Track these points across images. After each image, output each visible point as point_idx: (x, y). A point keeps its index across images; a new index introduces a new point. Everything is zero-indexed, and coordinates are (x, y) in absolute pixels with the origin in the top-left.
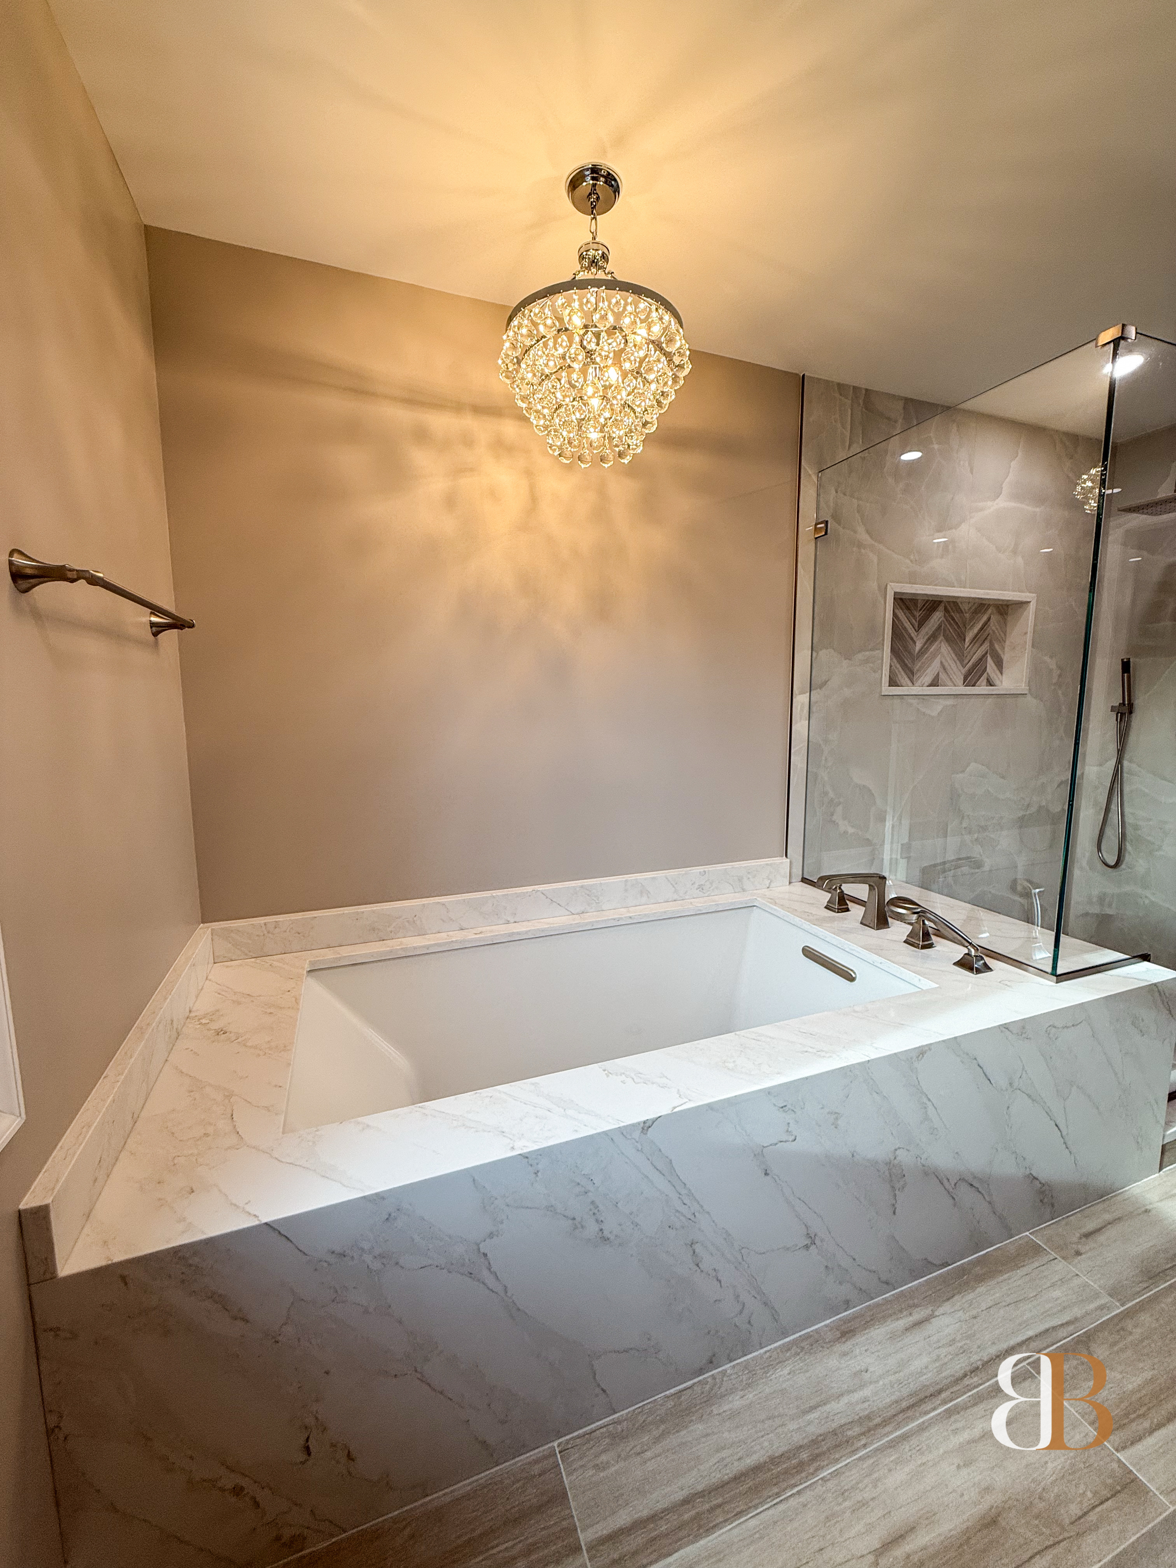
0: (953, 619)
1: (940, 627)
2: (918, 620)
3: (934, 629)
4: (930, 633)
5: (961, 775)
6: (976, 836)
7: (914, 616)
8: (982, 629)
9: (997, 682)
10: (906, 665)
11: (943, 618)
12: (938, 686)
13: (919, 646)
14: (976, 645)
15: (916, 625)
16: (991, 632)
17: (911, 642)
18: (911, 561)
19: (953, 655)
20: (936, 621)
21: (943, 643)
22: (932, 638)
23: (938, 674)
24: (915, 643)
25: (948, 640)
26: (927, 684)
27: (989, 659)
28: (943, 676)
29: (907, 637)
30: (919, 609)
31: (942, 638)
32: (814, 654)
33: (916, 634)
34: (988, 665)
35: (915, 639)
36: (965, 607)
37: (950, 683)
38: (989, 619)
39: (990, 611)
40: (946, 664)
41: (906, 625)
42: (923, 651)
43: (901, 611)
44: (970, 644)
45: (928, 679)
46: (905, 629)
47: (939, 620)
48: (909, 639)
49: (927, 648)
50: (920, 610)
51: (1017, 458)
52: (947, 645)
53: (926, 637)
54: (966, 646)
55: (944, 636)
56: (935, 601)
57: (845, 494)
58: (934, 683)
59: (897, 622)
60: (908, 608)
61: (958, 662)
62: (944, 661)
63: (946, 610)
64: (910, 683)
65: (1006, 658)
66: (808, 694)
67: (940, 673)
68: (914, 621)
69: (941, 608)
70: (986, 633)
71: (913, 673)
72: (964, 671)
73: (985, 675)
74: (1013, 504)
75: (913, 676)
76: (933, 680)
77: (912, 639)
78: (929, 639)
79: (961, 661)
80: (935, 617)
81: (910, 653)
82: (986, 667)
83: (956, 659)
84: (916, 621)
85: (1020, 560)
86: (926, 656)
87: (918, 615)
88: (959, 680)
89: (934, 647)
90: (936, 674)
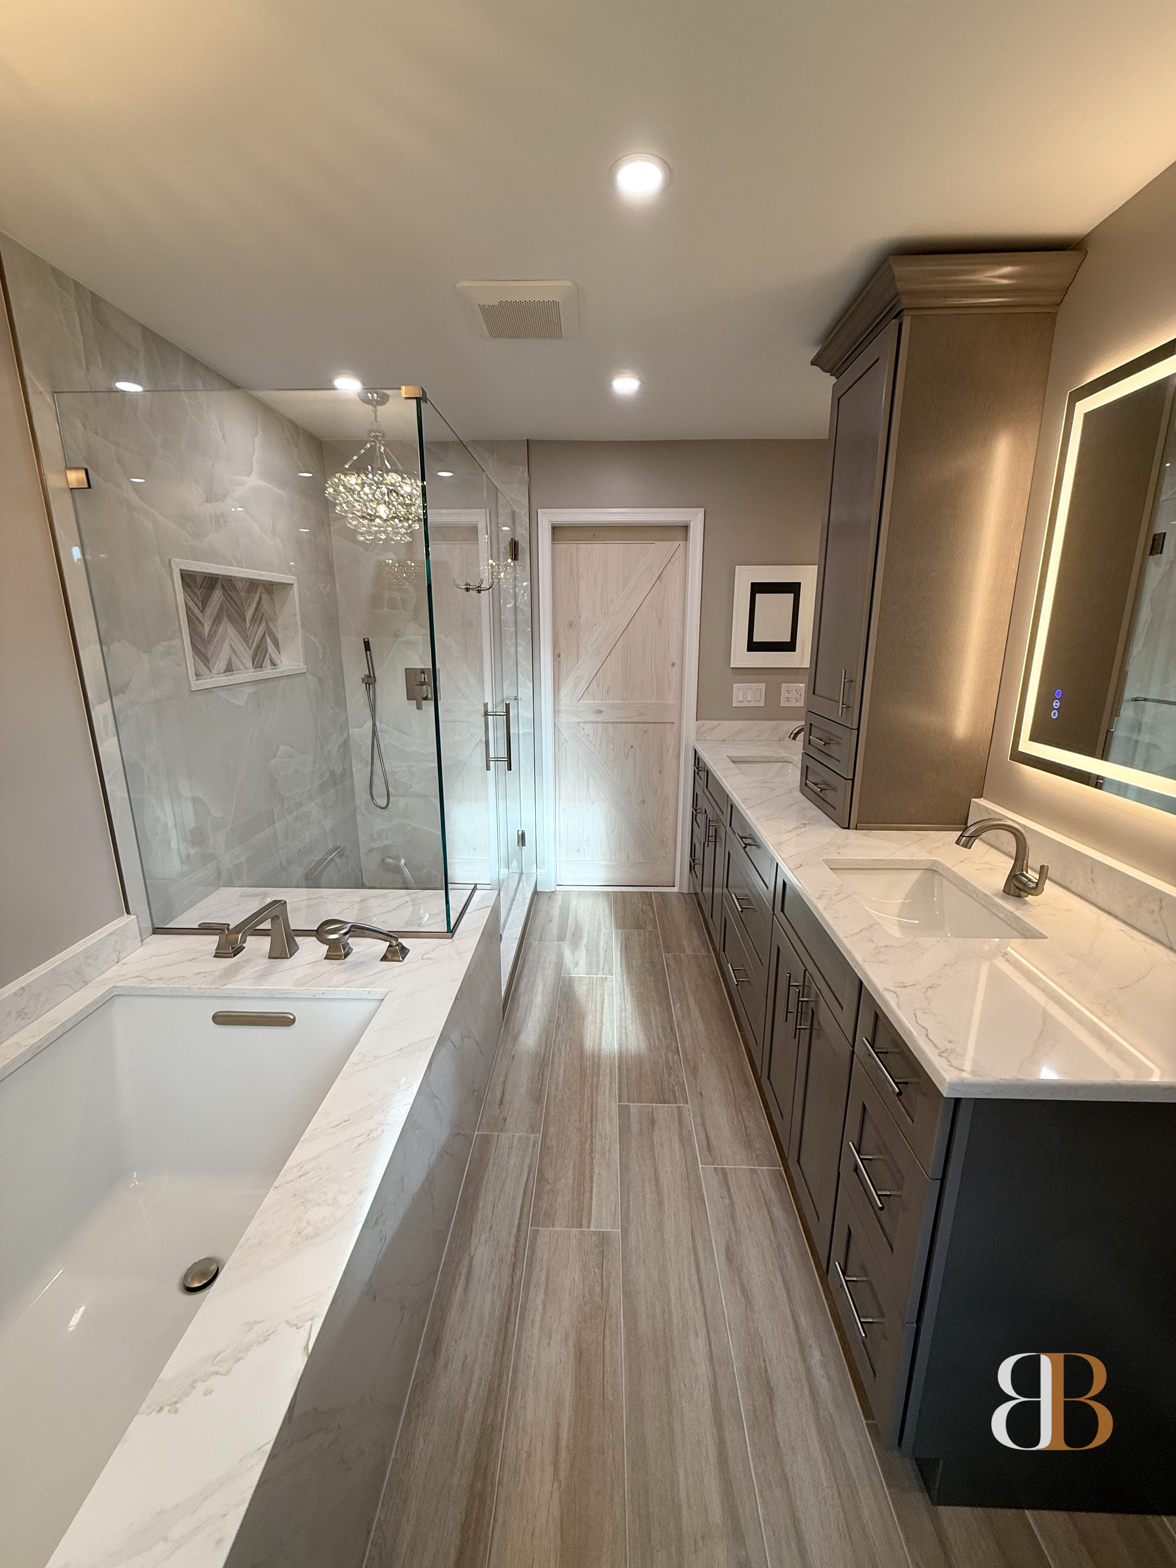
0: (232, 598)
1: (221, 608)
2: (200, 598)
3: (217, 609)
4: (215, 613)
5: (274, 760)
6: (295, 813)
7: (195, 594)
8: (256, 609)
9: (278, 662)
10: (200, 651)
11: (222, 597)
12: (233, 671)
13: (208, 630)
14: (256, 625)
15: (200, 604)
16: (264, 611)
17: (198, 624)
18: (189, 534)
19: (240, 638)
20: (217, 599)
21: (228, 624)
22: (217, 620)
23: (230, 659)
24: (203, 625)
25: (232, 620)
26: (222, 671)
27: (268, 638)
28: (235, 660)
29: (194, 618)
30: (198, 586)
31: (225, 619)
32: (105, 648)
33: (202, 615)
34: (269, 647)
36: (239, 585)
37: (241, 667)
38: (260, 598)
39: (259, 591)
40: (235, 647)
41: (190, 605)
42: (212, 636)
44: (251, 624)
45: (222, 665)
46: (191, 610)
47: (220, 599)
49: (215, 631)
50: (200, 588)
51: (259, 435)
52: (231, 625)
53: (212, 619)
54: (248, 627)
55: (227, 616)
56: (212, 578)
57: (97, 434)
58: (229, 669)
60: (188, 586)
61: (244, 644)
62: (232, 643)
63: (223, 587)
64: (209, 674)
65: (280, 637)
66: (109, 702)
67: (232, 657)
68: (197, 600)
69: (219, 585)
70: (261, 613)
71: (209, 662)
72: (251, 652)
73: (268, 654)
74: (262, 483)
75: (209, 665)
76: (227, 667)
77: (200, 622)
78: (215, 620)
79: (247, 642)
80: (216, 595)
81: (201, 637)
82: (267, 648)
83: (242, 640)
84: (199, 600)
85: (279, 542)
86: (215, 640)
87: (199, 593)
88: (249, 664)
89: (221, 629)
90: (228, 658)
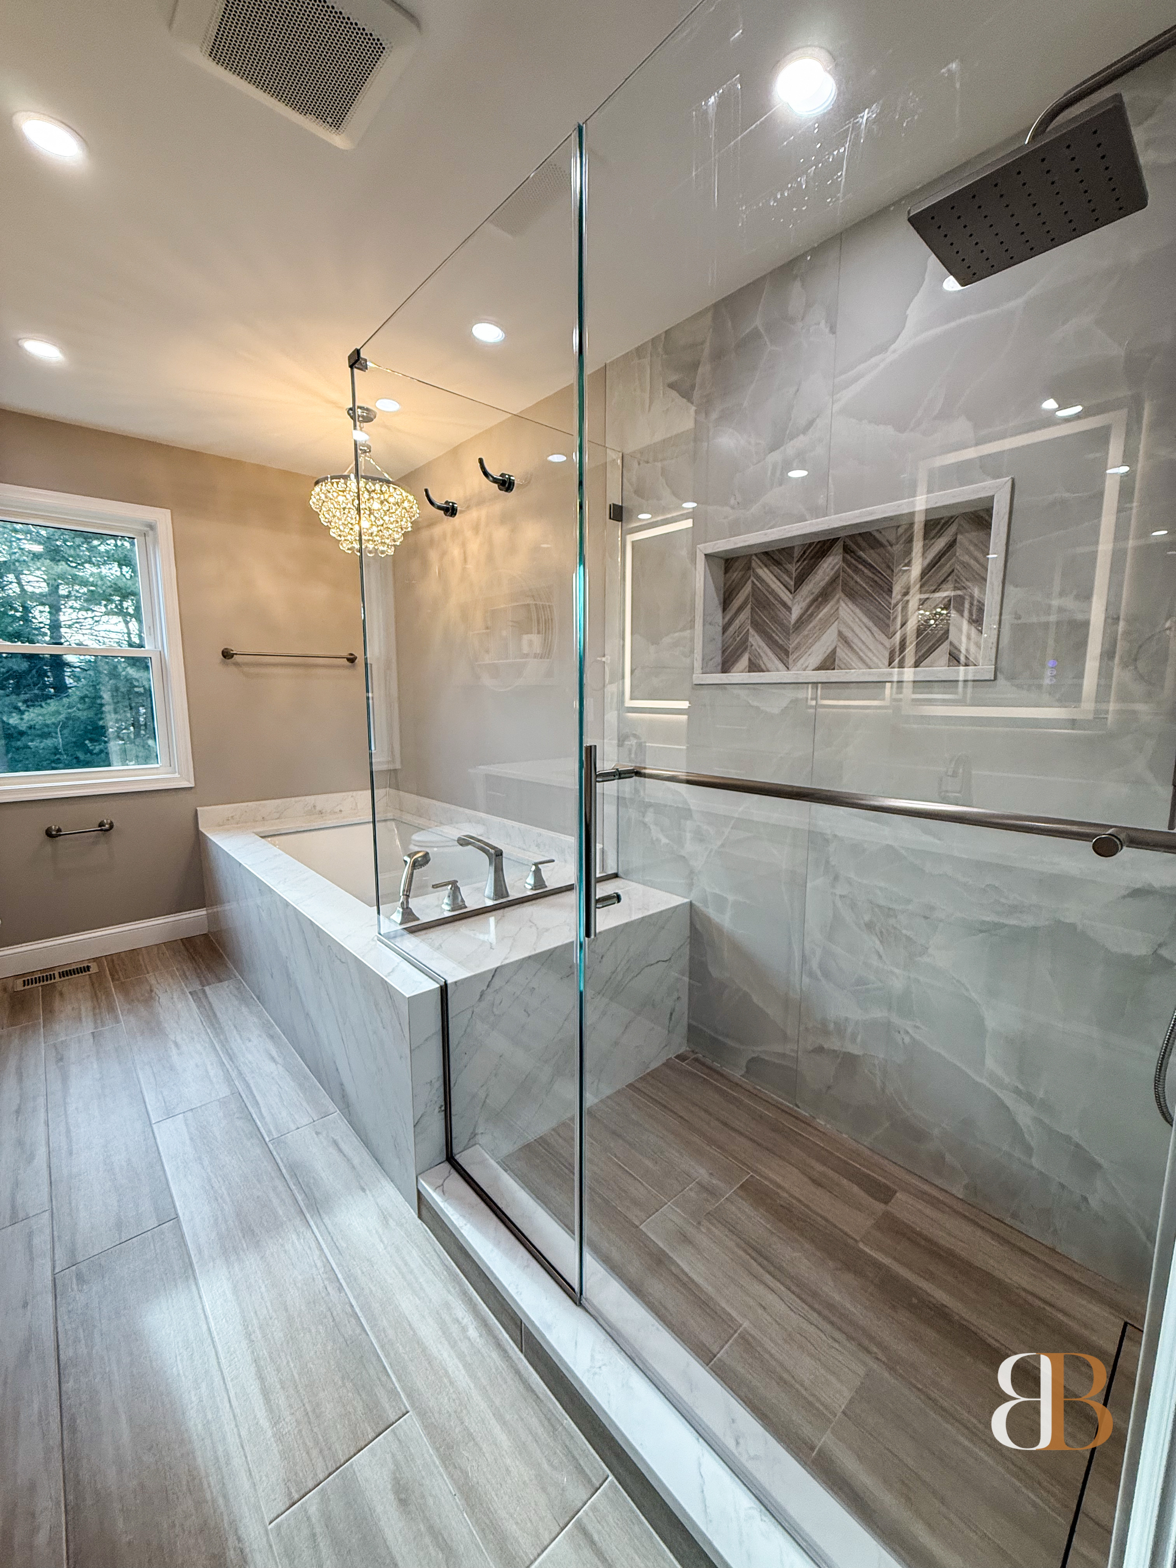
0: (862, 562)
1: (834, 580)
2: (794, 576)
3: (823, 583)
4: (817, 591)
7: (787, 572)
8: (933, 565)
10: (775, 643)
11: (840, 564)
12: (834, 669)
13: (796, 612)
14: (921, 595)
15: (792, 583)
17: (783, 610)
19: (866, 620)
20: (827, 570)
21: (841, 602)
22: (823, 596)
23: (834, 652)
24: (789, 609)
25: (852, 595)
26: (814, 666)
27: (954, 615)
28: (846, 653)
29: (776, 602)
30: (795, 560)
31: (839, 595)
33: (791, 596)
34: (953, 630)
35: (789, 603)
36: (888, 535)
37: (860, 664)
39: (952, 528)
40: (849, 634)
41: (773, 586)
42: (801, 622)
43: (765, 569)
44: (904, 596)
45: (812, 660)
46: (772, 592)
47: (832, 569)
48: (779, 606)
49: (811, 615)
50: (798, 561)
52: (850, 604)
53: (808, 600)
54: (894, 602)
55: (843, 591)
59: (759, 585)
60: (778, 563)
61: (875, 629)
62: (844, 630)
63: (846, 549)
64: (781, 666)
67: (838, 649)
68: (787, 579)
69: (836, 549)
71: (787, 653)
72: (894, 642)
73: (946, 642)
75: (788, 657)
76: (825, 660)
77: (784, 604)
78: (815, 600)
79: (885, 627)
80: (825, 565)
81: (781, 624)
82: (951, 633)
83: (870, 624)
84: (791, 578)
86: (811, 625)
87: (794, 569)
88: (881, 659)
89: (825, 610)
90: (830, 650)
